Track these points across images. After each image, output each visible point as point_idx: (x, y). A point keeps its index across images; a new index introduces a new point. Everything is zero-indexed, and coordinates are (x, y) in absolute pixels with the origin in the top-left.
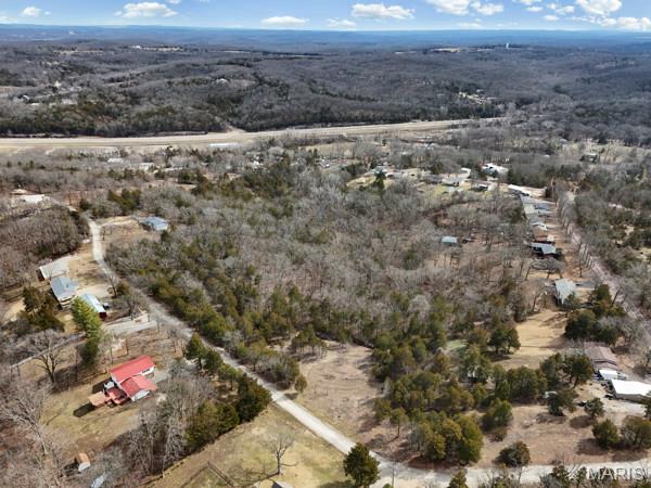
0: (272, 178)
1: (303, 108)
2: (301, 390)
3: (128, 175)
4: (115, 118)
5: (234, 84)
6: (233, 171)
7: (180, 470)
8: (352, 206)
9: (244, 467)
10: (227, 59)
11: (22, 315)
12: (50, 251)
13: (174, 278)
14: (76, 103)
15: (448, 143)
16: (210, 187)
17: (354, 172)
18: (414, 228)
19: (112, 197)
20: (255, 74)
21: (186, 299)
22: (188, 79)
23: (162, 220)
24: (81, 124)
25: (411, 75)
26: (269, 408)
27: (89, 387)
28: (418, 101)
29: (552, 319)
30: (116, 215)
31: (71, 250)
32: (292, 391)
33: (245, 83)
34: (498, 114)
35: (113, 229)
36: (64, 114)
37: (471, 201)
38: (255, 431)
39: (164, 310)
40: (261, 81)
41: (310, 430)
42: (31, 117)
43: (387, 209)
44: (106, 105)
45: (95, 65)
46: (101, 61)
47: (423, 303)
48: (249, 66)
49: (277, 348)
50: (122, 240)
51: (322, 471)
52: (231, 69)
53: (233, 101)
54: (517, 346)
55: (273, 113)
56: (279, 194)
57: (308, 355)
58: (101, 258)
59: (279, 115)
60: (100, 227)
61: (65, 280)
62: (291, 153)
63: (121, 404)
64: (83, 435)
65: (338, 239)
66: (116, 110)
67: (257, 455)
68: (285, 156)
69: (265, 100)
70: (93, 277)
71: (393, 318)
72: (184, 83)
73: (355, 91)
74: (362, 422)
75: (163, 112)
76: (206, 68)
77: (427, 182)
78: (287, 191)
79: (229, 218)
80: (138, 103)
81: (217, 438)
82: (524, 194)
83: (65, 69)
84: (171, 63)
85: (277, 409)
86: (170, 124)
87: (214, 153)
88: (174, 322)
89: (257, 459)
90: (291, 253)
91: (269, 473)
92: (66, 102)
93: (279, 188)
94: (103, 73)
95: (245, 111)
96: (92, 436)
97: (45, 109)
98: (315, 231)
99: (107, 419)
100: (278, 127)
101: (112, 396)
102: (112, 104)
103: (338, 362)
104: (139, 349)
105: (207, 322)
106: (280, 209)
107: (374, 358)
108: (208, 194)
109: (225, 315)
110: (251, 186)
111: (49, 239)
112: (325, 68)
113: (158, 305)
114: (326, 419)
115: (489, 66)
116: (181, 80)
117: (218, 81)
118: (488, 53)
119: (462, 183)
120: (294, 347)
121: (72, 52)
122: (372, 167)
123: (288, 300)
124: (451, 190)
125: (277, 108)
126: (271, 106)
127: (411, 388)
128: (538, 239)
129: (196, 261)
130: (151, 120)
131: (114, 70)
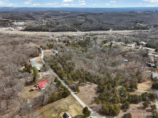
0: (85, 43)
1: (96, 26)
2: (78, 92)
3: (52, 41)
4: (53, 28)
5: (80, 20)
6: (76, 41)
7: (47, 106)
8: (102, 50)
9: (61, 108)
10: (80, 15)
11: (24, 69)
12: (32, 56)
13: (57, 64)
14: (46, 24)
15: (132, 36)
16: (70, 44)
17: (105, 42)
18: (116, 57)
19: (47, 45)
20: (86, 18)
21: (58, 69)
22: (70, 19)
23: (57, 51)
24: (46, 29)
25: (125, 18)
26: (70, 96)
27: (33, 86)
28: (126, 25)
29: (149, 83)
30: (48, 49)
31: (37, 56)
32: (76, 92)
33: (83, 20)
34: (148, 29)
35: (46, 52)
36: (43, 27)
37: (134, 51)
38: (65, 100)
39: (53, 71)
40: (87, 20)
41: (78, 102)
42: (36, 27)
43: (111, 52)
44: (52, 25)
45: (51, 16)
46: (52, 15)
47: (114, 76)
48: (85, 16)
49: (76, 82)
50: (48, 55)
51: (78, 112)
52: (80, 17)
53: (80, 24)
54: (137, 89)
55: (88, 27)
56: (85, 47)
57: (83, 85)
58: (43, 58)
59: (90, 28)
60: (43, 51)
61: (34, 62)
62: (91, 37)
63: (39, 90)
64: (30, 96)
65: (97, 58)
66: (54, 26)
67: (65, 106)
68: (89, 38)
69: (87, 24)
70: (40, 62)
71: (105, 78)
72: (69, 20)
73: (110, 22)
74: (91, 102)
75: (63, 27)
76: (75, 17)
77: (123, 45)
78: (87, 46)
79: (72, 51)
80: (58, 25)
81: (57, 100)
82: (149, 50)
83: (45, 17)
84: (67, 16)
85: (72, 96)
86: (65, 29)
87: (73, 36)
88: (55, 74)
89: (64, 107)
90: (84, 61)
91: (66, 110)
92: (44, 24)
93: (86, 45)
94: (53, 18)
95: (82, 27)
96: (32, 96)
97: (39, 26)
98: (92, 56)
99: (35, 93)
100: (89, 31)
101: (37, 88)
102: (53, 25)
103: (89, 87)
104: (45, 79)
105: (61, 74)
106: (85, 50)
107: (98, 87)
108: (69, 46)
109: (65, 73)
110: (79, 44)
111: (32, 53)
112: (103, 17)
113: (52, 70)
114: (82, 100)
115: (148, 16)
116: (68, 19)
117: (77, 20)
118: (148, 13)
119: (133, 46)
120: (79, 82)
121: (47, 13)
122: (110, 41)
123: (80, 71)
124: (129, 48)
125: (89, 26)
126: (88, 26)
127: (105, 96)
128: (150, 62)
129: (62, 61)
130: (60, 28)
131: (55, 17)
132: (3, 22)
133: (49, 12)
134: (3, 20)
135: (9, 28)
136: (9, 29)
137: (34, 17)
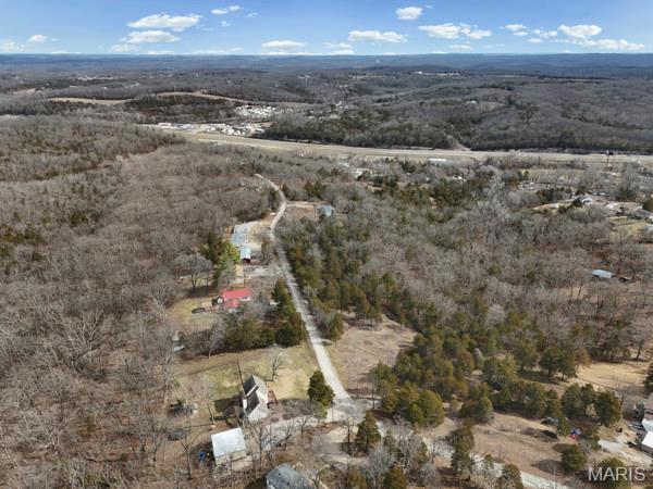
1: (540, 131)
2: (335, 342)
3: (334, 173)
4: (363, 131)
5: (482, 106)
6: (429, 182)
7: (220, 359)
9: (256, 369)
10: (492, 83)
13: (308, 247)
14: (339, 118)
16: (394, 191)
19: (307, 186)
20: (509, 97)
21: (303, 263)
22: (440, 100)
23: (331, 208)
24: (336, 134)
26: (303, 344)
30: (303, 200)
31: (259, 218)
32: (328, 341)
33: (493, 105)
36: (326, 126)
38: (281, 354)
40: (511, 103)
42: (302, 126)
44: (361, 120)
45: (376, 88)
46: (380, 84)
48: (509, 89)
49: (345, 313)
52: (487, 92)
53: (473, 122)
54: (572, 375)
55: (505, 135)
57: (366, 325)
58: (274, 226)
59: (511, 137)
60: (287, 206)
61: (242, 235)
62: (498, 172)
64: (188, 323)
66: (367, 125)
68: (490, 173)
69: (505, 122)
70: (260, 237)
72: (434, 104)
74: (361, 376)
75: (401, 129)
78: (464, 203)
80: (387, 120)
83: (350, 91)
84: (435, 87)
85: (309, 347)
86: (404, 139)
87: (423, 165)
91: (267, 378)
92: (333, 117)
93: (459, 200)
94: (378, 95)
95: (479, 131)
96: (193, 325)
97: (315, 122)
99: (206, 319)
100: (507, 148)
101: (217, 307)
102: (366, 120)
106: (441, 216)
107: (415, 341)
108: (385, 195)
110: (436, 196)
112: (598, 93)
114: (337, 365)
116: (433, 101)
117: (468, 102)
121: (362, 77)
124: (651, 228)
125: (512, 129)
126: (506, 128)
129: (333, 241)
130: (389, 134)
131: (388, 92)
132: (206, 106)
133: (369, 73)
134: (208, 99)
135: (219, 126)
136: (218, 129)
137: (313, 90)
